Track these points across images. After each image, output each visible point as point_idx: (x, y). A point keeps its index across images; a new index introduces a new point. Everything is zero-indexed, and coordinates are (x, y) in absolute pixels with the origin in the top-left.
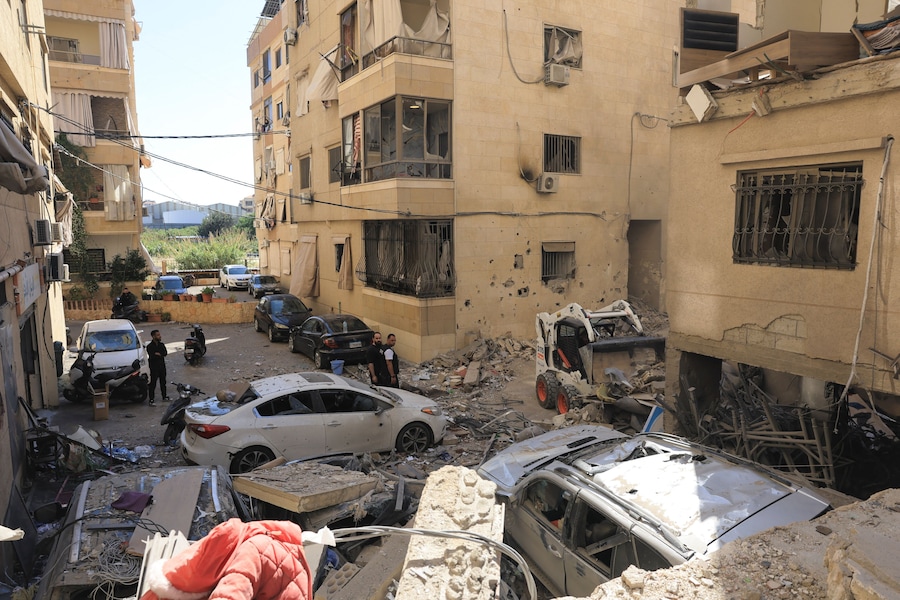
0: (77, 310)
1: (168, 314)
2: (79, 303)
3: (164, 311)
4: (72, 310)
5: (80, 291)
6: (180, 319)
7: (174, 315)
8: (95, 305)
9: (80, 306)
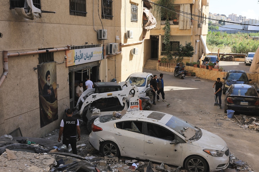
0: (163, 67)
1: (195, 73)
2: (164, 64)
3: (194, 71)
4: (161, 66)
5: (166, 59)
6: (199, 76)
7: (197, 74)
8: (169, 65)
9: (164, 65)
